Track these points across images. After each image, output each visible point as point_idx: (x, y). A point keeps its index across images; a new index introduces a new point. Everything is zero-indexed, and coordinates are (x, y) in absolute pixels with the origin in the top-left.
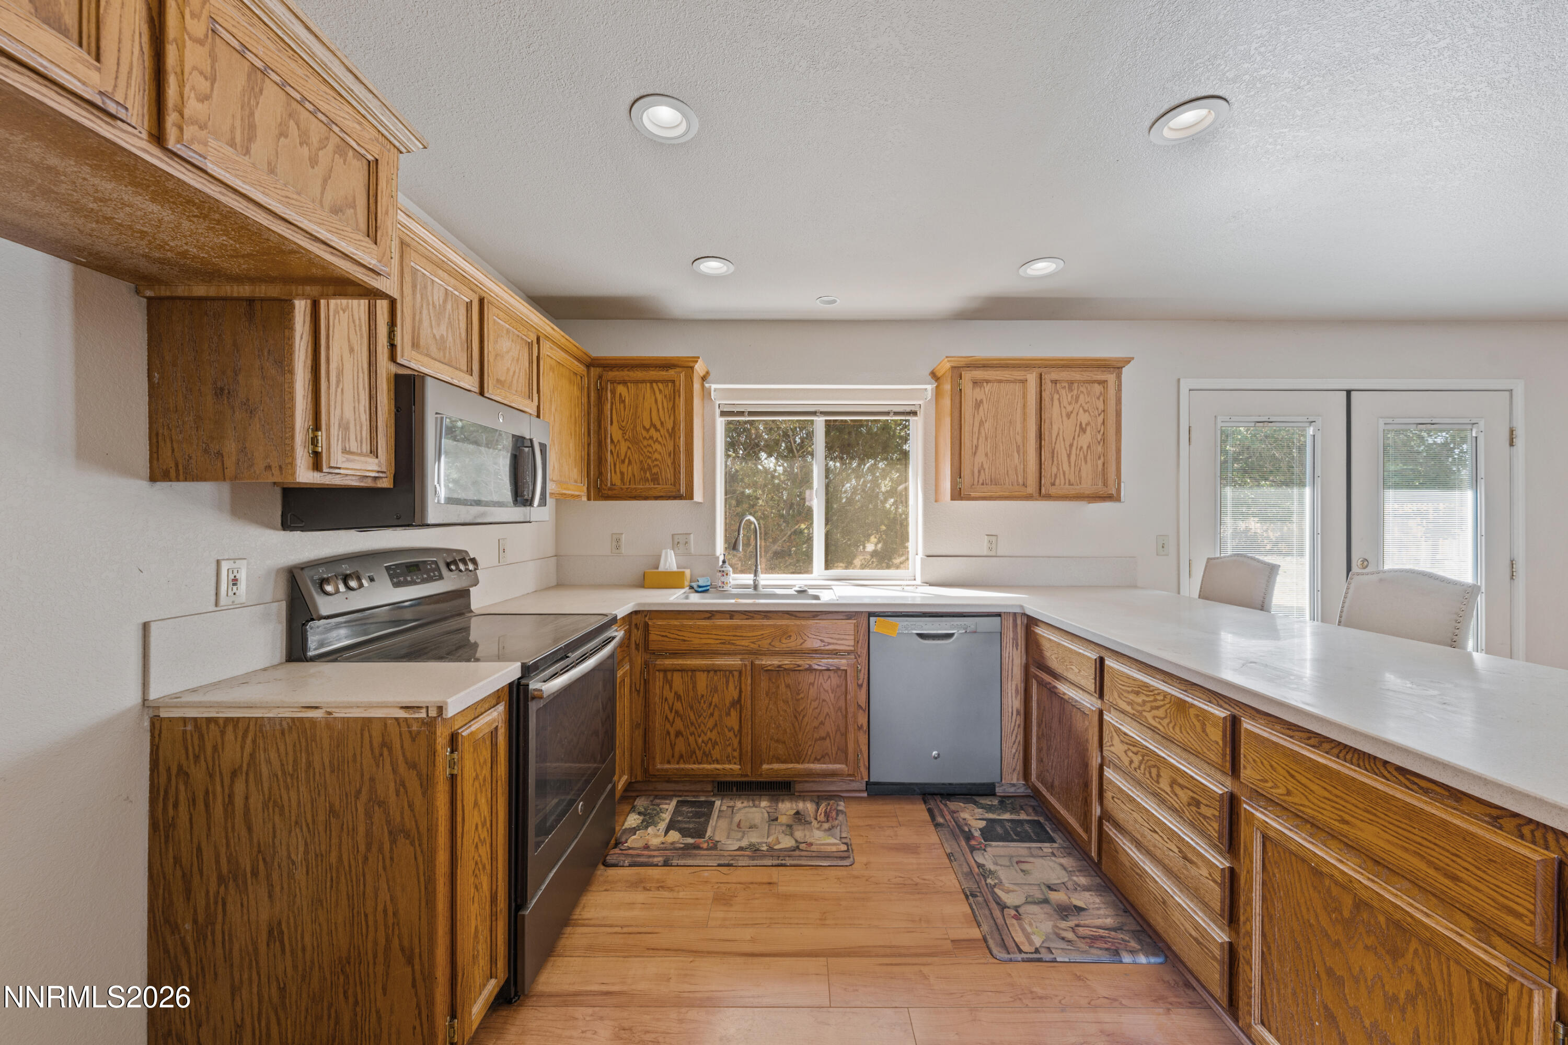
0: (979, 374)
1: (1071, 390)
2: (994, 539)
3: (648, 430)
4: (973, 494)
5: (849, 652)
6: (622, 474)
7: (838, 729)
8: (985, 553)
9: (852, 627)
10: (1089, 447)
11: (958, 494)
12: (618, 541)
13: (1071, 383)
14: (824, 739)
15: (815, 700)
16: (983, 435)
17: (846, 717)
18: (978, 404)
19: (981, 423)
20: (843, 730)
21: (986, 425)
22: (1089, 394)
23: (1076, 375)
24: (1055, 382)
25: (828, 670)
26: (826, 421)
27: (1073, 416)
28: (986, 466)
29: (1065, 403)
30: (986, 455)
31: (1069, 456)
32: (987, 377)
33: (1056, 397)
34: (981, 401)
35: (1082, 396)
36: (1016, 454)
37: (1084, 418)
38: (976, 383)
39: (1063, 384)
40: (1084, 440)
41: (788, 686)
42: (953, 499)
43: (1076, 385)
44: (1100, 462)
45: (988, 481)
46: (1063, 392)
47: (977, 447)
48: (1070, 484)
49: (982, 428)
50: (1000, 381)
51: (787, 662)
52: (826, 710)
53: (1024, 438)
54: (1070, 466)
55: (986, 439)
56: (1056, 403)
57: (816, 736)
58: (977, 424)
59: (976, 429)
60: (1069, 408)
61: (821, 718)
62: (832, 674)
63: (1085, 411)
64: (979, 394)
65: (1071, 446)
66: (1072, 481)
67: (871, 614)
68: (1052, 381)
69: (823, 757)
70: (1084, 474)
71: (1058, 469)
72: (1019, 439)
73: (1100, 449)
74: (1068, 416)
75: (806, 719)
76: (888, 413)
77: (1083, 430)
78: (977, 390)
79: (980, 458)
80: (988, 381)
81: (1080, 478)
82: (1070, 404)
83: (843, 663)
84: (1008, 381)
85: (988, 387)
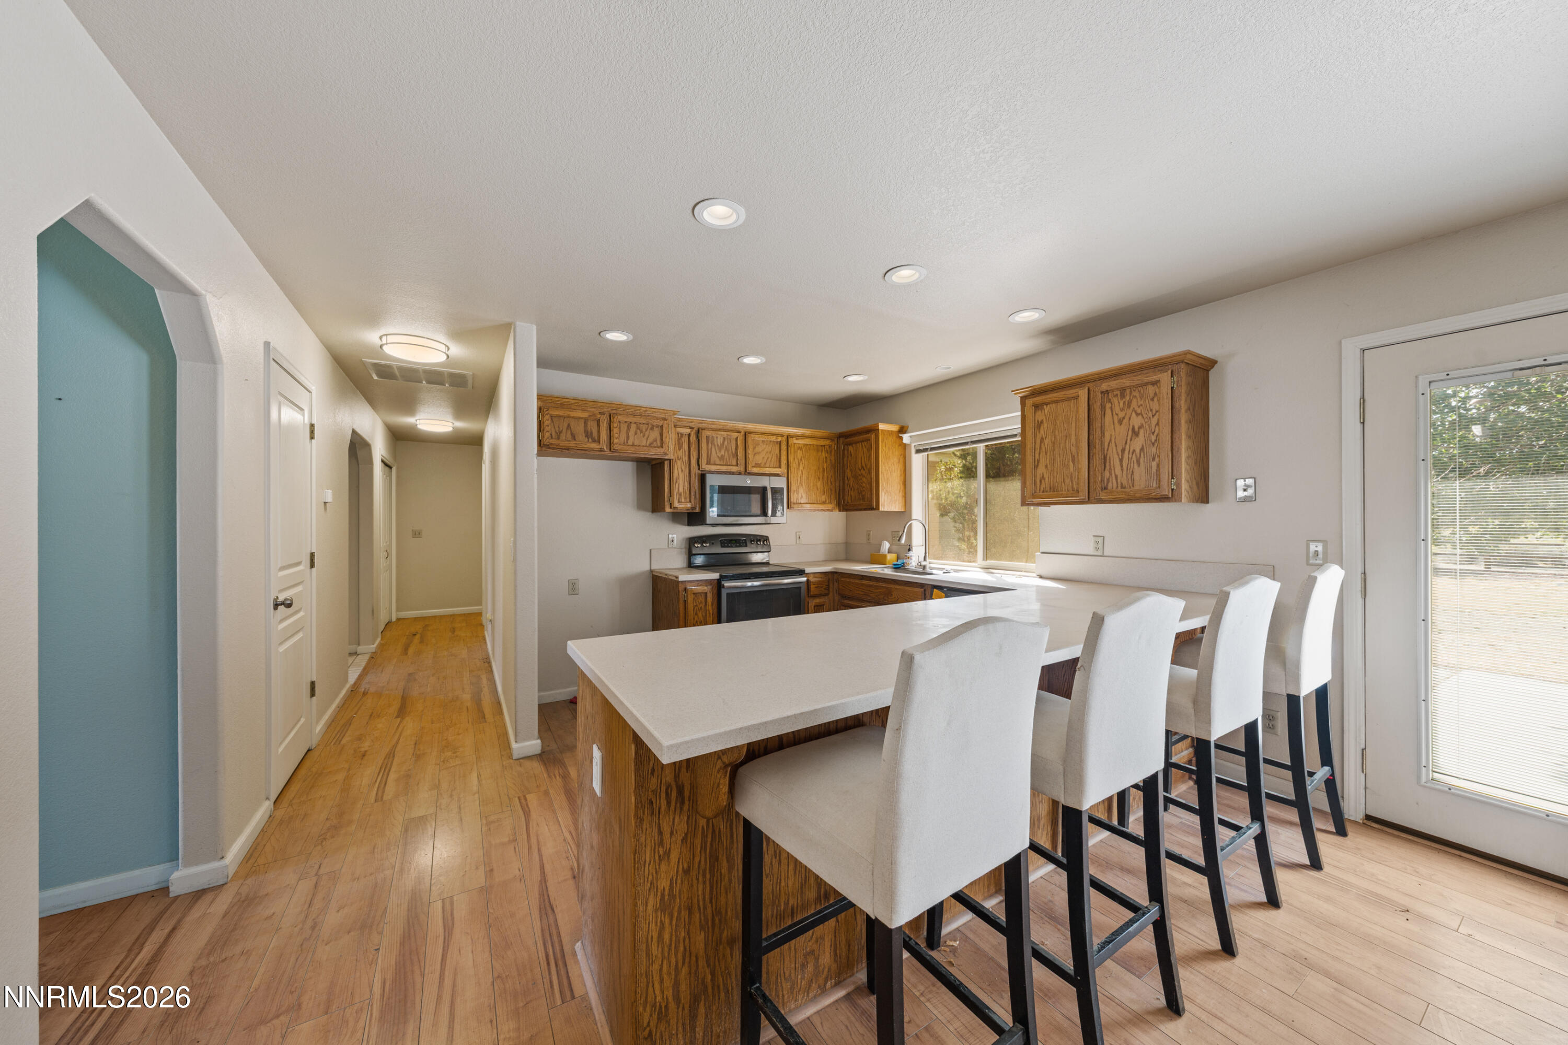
0: (1039, 399)
1: (1123, 396)
2: (1100, 540)
3: (860, 470)
4: (1038, 500)
6: (851, 496)
8: (1092, 554)
10: (1142, 449)
11: (1031, 501)
12: (869, 535)
13: (1123, 390)
16: (1044, 450)
18: (1039, 425)
19: (1042, 440)
21: (1046, 442)
22: (1141, 397)
23: (1126, 382)
24: (1105, 393)
26: (987, 446)
27: (1125, 421)
28: (1046, 476)
29: (1117, 409)
30: (1046, 466)
31: (1121, 461)
32: (1047, 400)
33: (1108, 405)
34: (1042, 422)
35: (1134, 401)
36: (1071, 464)
37: (1136, 421)
38: (1036, 407)
39: (1115, 393)
40: (1137, 444)
42: (1026, 505)
43: (1128, 391)
44: (1154, 464)
45: (1048, 489)
46: (1115, 400)
47: (1038, 461)
48: (1123, 487)
49: (1043, 444)
50: (1056, 402)
53: (1078, 448)
54: (1122, 470)
55: (1046, 453)
56: (1108, 411)
58: (1038, 441)
59: (1038, 446)
60: (1121, 415)
63: (1137, 415)
64: (1040, 416)
65: (1123, 450)
66: (1125, 483)
67: (933, 586)
68: (1102, 393)
70: (1136, 477)
71: (1111, 474)
72: (1073, 449)
73: (1154, 450)
74: (1120, 422)
77: (1136, 434)
78: (1039, 413)
79: (1041, 470)
80: (1047, 404)
81: (1133, 480)
82: (1122, 410)
84: (1063, 400)
85: (1047, 409)
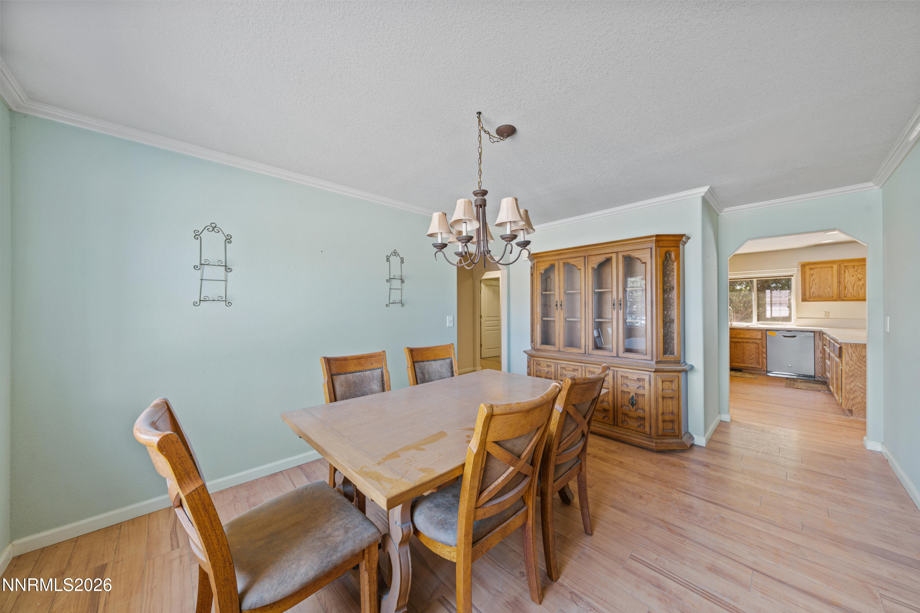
0: (812, 267)
2: (828, 313)
4: (810, 300)
5: (760, 339)
7: (756, 357)
8: (823, 317)
9: (761, 333)
10: (863, 285)
11: (804, 300)
13: (854, 266)
14: (752, 359)
15: (749, 350)
16: (814, 283)
17: (759, 355)
19: (813, 280)
20: (758, 357)
21: (816, 280)
22: (862, 269)
25: (753, 343)
26: (757, 280)
28: (816, 292)
29: (851, 272)
30: (816, 289)
31: (853, 288)
32: (816, 267)
33: (847, 271)
34: (813, 274)
35: (859, 270)
36: (829, 288)
38: (811, 269)
39: (850, 267)
40: (861, 283)
41: (740, 346)
42: (802, 301)
43: (856, 266)
45: (817, 296)
46: (850, 269)
47: (812, 287)
49: (814, 282)
50: (821, 268)
51: (740, 340)
52: (752, 352)
53: (832, 283)
54: (854, 291)
55: (816, 284)
57: (749, 358)
59: (811, 282)
60: (853, 274)
61: (751, 354)
62: (754, 344)
63: (861, 274)
64: (812, 272)
65: (854, 285)
66: (855, 295)
67: (767, 330)
68: (845, 266)
69: (752, 363)
71: (848, 292)
72: (830, 284)
75: (746, 354)
76: (781, 277)
77: (860, 280)
79: (813, 290)
80: (816, 268)
81: (859, 294)
82: (853, 272)
83: (758, 341)
84: (825, 267)
85: (816, 270)
